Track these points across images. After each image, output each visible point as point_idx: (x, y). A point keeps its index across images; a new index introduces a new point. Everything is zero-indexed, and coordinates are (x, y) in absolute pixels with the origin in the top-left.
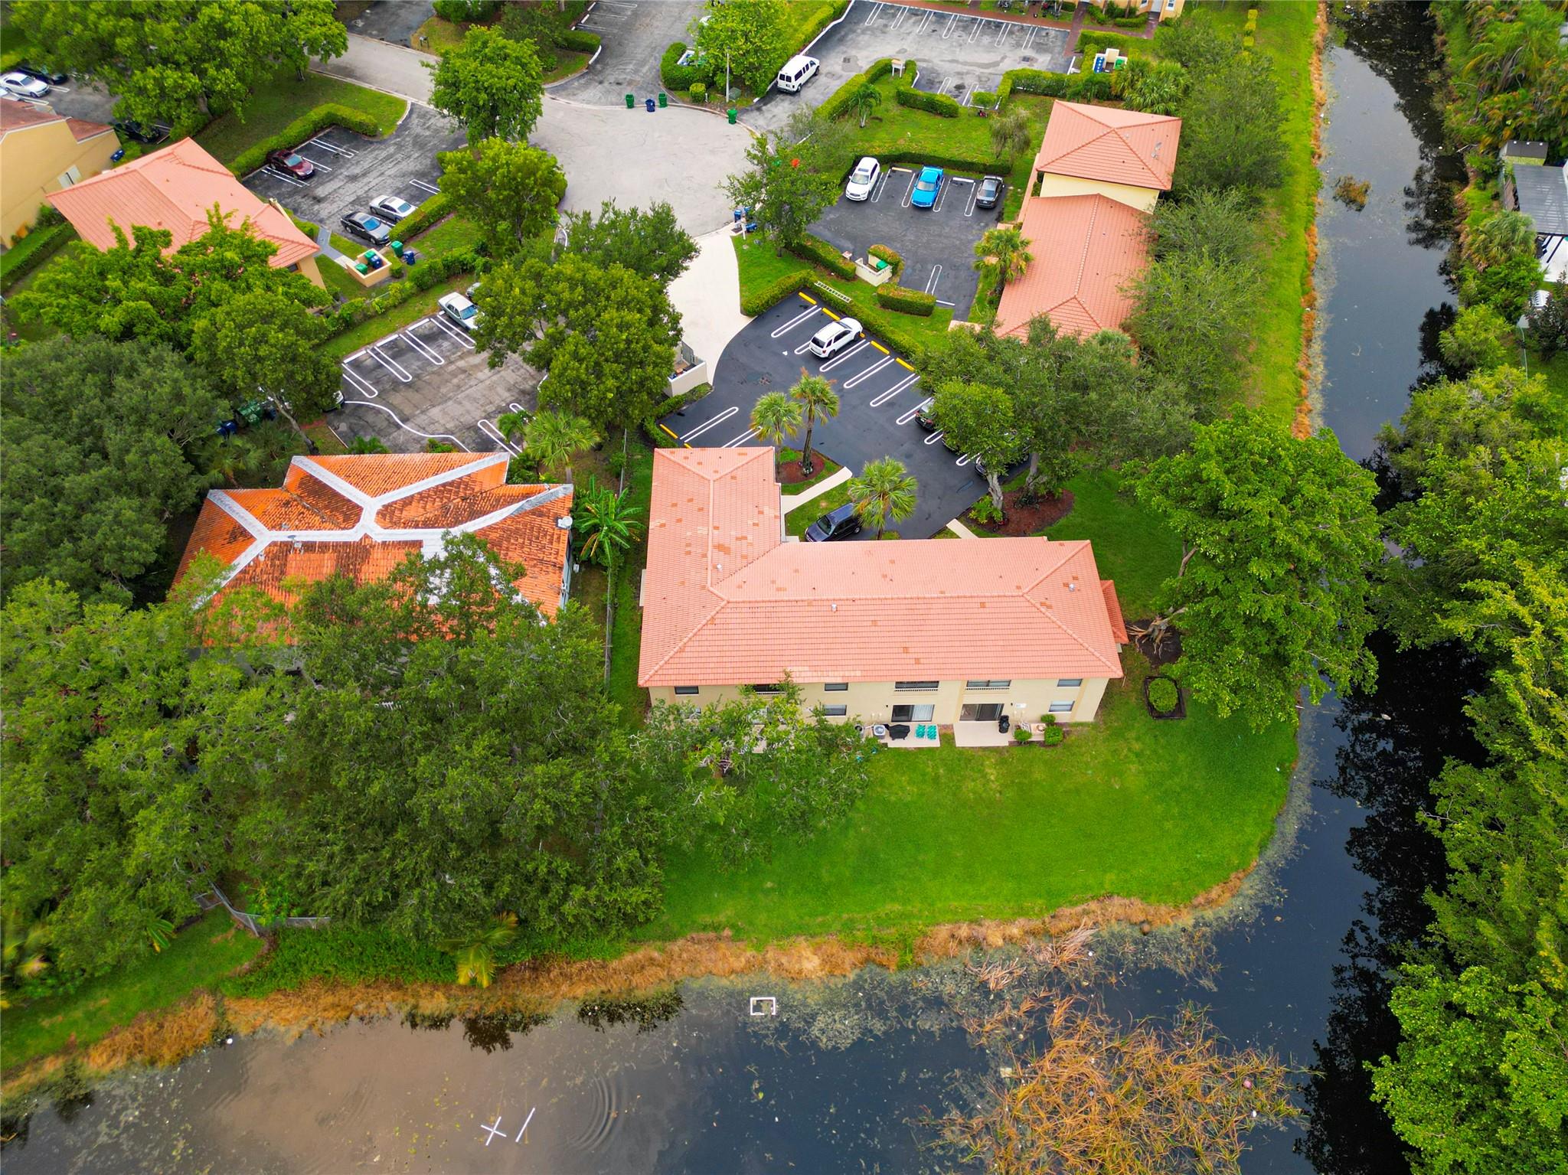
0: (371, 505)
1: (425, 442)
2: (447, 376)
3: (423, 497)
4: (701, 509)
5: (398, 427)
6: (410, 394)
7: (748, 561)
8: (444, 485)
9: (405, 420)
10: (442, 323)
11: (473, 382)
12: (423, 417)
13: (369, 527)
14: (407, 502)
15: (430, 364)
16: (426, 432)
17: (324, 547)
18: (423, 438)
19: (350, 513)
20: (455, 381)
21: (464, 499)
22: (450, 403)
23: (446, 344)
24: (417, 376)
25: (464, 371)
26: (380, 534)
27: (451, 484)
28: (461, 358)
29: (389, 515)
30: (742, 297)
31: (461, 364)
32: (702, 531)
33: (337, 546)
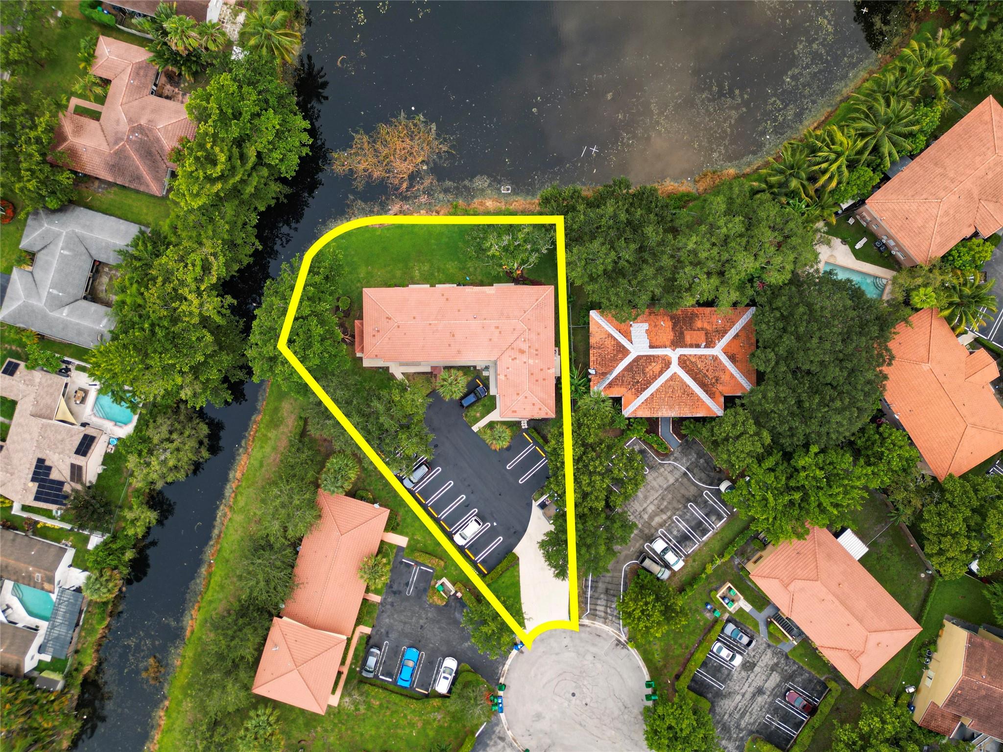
0: (675, 368)
1: (672, 458)
2: (670, 507)
3: (655, 378)
4: (532, 374)
5: (687, 469)
6: (687, 494)
7: (511, 347)
8: (647, 387)
9: (685, 474)
10: (681, 551)
11: (656, 502)
12: (677, 476)
13: (674, 355)
14: (661, 373)
15: (680, 516)
16: (673, 465)
17: (691, 346)
18: (674, 461)
19: (683, 362)
20: (665, 503)
21: (638, 382)
22: (665, 486)
23: (675, 533)
24: (686, 507)
25: (662, 511)
26: (667, 352)
27: (645, 389)
28: (665, 522)
29: (667, 364)
30: (518, 572)
31: (664, 517)
32: (531, 362)
33: (686, 346)
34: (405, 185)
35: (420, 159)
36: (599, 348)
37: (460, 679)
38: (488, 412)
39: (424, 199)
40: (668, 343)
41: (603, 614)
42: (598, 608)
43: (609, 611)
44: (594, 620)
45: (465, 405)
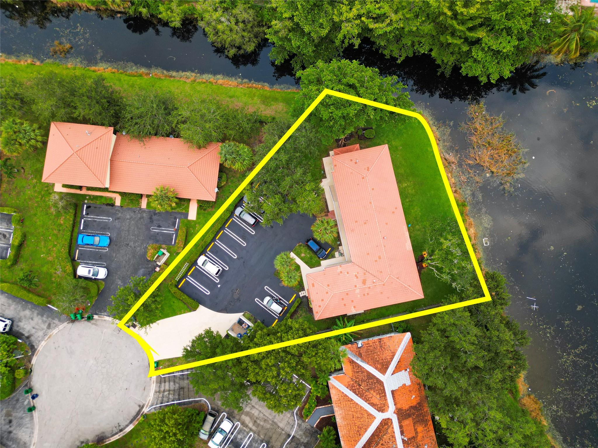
0: (379, 417)
1: (300, 422)
2: (260, 428)
3: (367, 400)
4: (347, 294)
5: (294, 437)
6: (273, 440)
7: (366, 272)
8: (357, 395)
9: (289, 436)
10: (225, 444)
11: (261, 415)
12: (286, 428)
13: (391, 413)
14: (373, 405)
15: (253, 439)
16: (294, 424)
17: (401, 427)
18: (298, 424)
19: (386, 423)
20: (262, 423)
21: (360, 385)
22: (275, 420)
23: (239, 437)
24: (262, 441)
25: (255, 421)
26: (392, 407)
27: (355, 393)
28: (247, 426)
29: (382, 409)
30: (184, 313)
31: (251, 425)
32: (358, 291)
33: (400, 422)
34: (470, 162)
35: (494, 170)
36: (381, 347)
37: (90, 284)
38: (306, 263)
39: (463, 178)
40: (399, 406)
41: (162, 389)
42: (167, 384)
43: (166, 393)
44: (157, 382)
45: (309, 243)
